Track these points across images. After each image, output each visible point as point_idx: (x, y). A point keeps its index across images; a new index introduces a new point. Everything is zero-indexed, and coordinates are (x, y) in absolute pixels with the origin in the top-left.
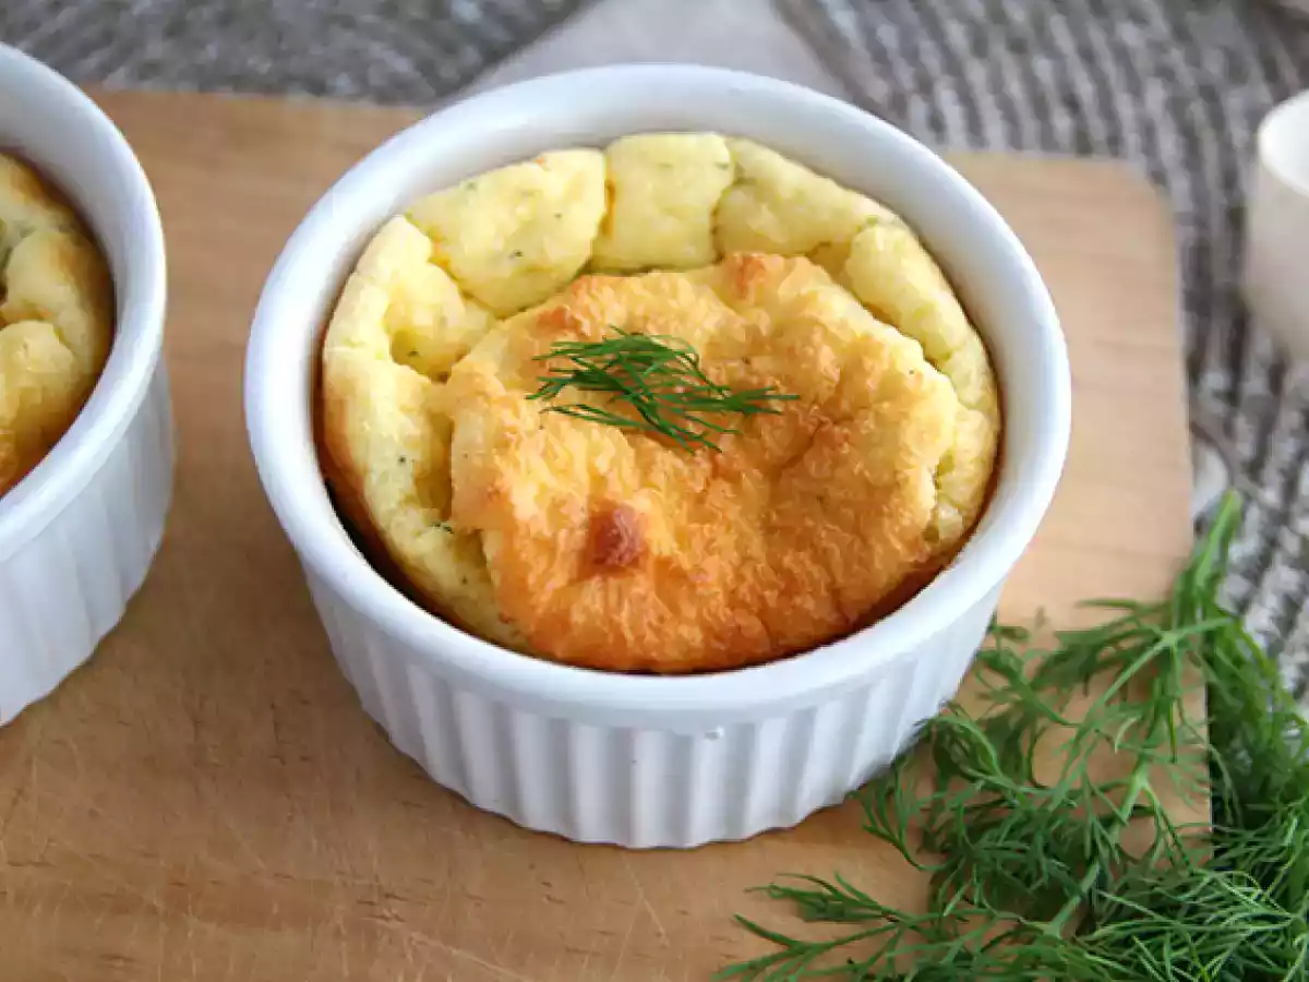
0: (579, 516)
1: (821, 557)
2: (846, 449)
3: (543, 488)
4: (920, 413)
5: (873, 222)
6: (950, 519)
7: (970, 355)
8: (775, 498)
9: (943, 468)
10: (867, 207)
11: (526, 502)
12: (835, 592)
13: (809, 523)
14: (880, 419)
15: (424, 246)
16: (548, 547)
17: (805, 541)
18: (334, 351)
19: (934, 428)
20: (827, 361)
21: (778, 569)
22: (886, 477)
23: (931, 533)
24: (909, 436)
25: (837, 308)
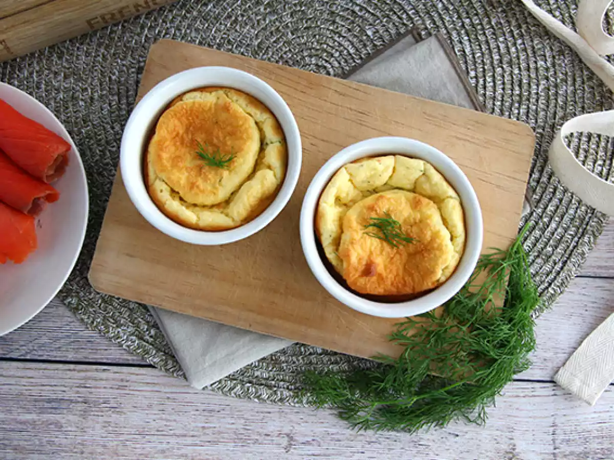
0: (364, 263)
1: (413, 280)
2: (426, 259)
3: (358, 254)
4: (444, 257)
5: (451, 197)
6: (443, 279)
7: (460, 239)
8: (408, 261)
9: (446, 268)
10: (451, 192)
11: (354, 259)
12: (414, 288)
13: (413, 272)
14: (435, 255)
15: (348, 177)
16: (356, 270)
17: (411, 275)
18: (322, 204)
19: (446, 260)
20: (428, 235)
21: (403, 279)
22: (432, 270)
23: (438, 281)
24: (440, 261)
25: (436, 220)
